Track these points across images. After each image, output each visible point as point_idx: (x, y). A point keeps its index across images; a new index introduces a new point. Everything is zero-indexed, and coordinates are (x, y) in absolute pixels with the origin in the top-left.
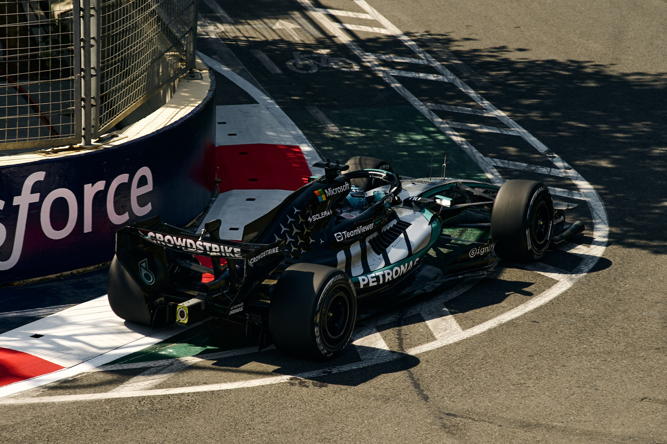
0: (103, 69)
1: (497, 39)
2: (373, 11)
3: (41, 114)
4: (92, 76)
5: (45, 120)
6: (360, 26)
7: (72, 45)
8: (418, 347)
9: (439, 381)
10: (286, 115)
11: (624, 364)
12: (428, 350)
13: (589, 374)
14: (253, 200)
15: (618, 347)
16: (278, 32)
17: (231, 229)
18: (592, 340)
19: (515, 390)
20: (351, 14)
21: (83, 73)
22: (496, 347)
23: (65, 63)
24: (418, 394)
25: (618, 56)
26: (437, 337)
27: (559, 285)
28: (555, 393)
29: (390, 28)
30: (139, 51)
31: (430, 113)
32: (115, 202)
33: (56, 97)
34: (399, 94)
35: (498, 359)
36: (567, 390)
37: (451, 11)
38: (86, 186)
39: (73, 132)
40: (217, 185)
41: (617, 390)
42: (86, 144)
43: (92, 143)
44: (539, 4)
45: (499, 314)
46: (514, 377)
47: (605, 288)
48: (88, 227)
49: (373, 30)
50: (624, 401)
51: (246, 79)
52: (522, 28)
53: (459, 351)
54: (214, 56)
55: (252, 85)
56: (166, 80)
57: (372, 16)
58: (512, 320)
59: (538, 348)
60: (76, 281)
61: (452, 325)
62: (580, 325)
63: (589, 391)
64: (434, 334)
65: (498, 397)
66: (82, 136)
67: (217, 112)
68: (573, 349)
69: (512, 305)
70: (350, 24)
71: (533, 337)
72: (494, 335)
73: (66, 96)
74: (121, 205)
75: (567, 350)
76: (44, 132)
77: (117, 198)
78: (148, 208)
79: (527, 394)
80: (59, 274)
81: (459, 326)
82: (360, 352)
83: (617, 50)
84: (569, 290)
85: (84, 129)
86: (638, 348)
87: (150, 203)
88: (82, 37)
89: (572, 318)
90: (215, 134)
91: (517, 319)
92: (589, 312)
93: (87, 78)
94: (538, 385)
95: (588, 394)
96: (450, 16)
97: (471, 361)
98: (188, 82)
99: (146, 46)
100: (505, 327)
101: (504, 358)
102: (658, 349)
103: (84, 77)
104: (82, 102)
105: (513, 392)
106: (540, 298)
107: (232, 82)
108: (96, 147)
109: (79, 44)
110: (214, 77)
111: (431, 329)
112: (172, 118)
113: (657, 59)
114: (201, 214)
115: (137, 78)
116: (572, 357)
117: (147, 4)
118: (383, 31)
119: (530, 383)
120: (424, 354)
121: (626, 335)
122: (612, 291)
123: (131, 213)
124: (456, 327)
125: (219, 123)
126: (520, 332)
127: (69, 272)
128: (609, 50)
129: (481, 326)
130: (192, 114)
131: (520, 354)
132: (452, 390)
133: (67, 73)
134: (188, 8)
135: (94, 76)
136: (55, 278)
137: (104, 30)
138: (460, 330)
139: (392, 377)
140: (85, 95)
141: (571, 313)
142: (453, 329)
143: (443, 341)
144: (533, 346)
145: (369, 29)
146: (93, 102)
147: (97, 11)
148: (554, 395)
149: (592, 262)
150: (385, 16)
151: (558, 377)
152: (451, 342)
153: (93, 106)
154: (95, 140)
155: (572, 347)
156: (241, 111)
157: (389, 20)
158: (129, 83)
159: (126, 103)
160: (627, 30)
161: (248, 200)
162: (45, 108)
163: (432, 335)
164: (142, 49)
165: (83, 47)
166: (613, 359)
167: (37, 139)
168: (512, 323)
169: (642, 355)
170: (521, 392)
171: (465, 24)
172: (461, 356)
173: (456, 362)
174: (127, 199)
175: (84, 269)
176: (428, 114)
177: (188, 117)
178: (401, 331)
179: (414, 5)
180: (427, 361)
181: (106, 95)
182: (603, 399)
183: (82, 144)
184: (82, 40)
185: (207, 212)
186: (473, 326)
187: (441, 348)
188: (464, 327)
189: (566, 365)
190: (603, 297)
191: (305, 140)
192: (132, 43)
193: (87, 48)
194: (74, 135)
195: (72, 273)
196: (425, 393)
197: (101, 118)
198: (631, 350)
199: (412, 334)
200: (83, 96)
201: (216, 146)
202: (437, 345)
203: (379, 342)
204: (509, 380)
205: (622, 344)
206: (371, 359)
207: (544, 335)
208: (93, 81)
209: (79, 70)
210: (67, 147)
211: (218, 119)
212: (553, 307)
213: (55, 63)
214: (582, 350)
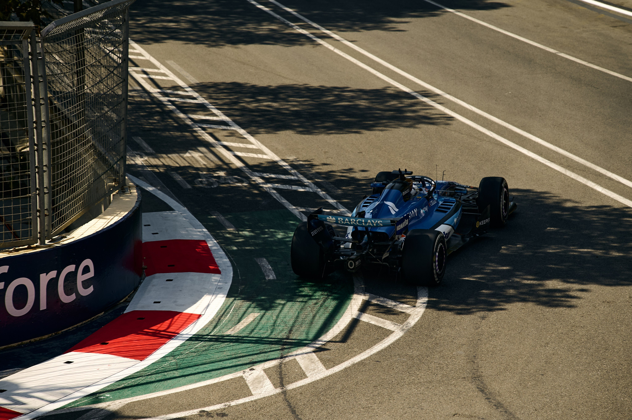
0: (53, 188)
1: (346, 161)
2: (257, 142)
3: (4, 223)
4: (45, 193)
5: (8, 227)
6: (249, 154)
7: (29, 171)
8: (294, 383)
9: (309, 407)
10: (195, 218)
11: (441, 390)
12: (302, 385)
13: (416, 398)
14: (171, 280)
15: (436, 378)
16: (187, 159)
17: (155, 302)
18: (418, 373)
19: (364, 412)
20: (241, 145)
21: (38, 192)
22: (350, 381)
23: (24, 184)
24: (294, 418)
25: (431, 172)
26: (308, 375)
27: (394, 334)
28: (393, 413)
29: (270, 154)
30: (82, 175)
31: (300, 214)
32: (64, 286)
33: (16, 210)
34: (278, 201)
35: (352, 389)
36: (402, 410)
37: (313, 142)
38: (41, 275)
39: (31, 236)
40: (144, 270)
41: (436, 409)
42: (41, 244)
43: (46, 243)
44: (375, 136)
45: (352, 357)
46: (363, 402)
47: (426, 335)
48: (43, 306)
49: (258, 156)
50: (441, 416)
51: (165, 193)
52: (364, 153)
53: (324, 385)
54: (140, 177)
55: (170, 198)
56: (103, 195)
57: (256, 146)
58: (362, 361)
59: (381, 381)
60: (33, 347)
61: (319, 366)
62: (410, 363)
63: (417, 410)
64: (306, 373)
65: (352, 417)
66: (38, 238)
67: (143, 217)
68: (405, 381)
69: (362, 349)
70: (241, 152)
71: (377, 373)
72: (349, 372)
73: (25, 209)
74: (70, 288)
75: (401, 381)
76: (8, 236)
77: (66, 283)
78: (91, 289)
79: (373, 414)
80: (20, 343)
81: (324, 367)
82: (252, 389)
83: (430, 167)
84: (401, 337)
85: (39, 233)
86: (450, 378)
87: (92, 286)
88: (37, 165)
89: (404, 358)
90: (142, 234)
91: (365, 360)
92: (416, 353)
93: (41, 195)
94: (381, 407)
95: (416, 413)
96: (312, 145)
97: (333, 392)
98: (120, 196)
99: (87, 170)
100: (356, 366)
101: (356, 389)
102: (464, 378)
103: (39, 194)
104: (38, 213)
105: (363, 413)
106: (381, 344)
107: (154, 195)
108: (50, 246)
109: (34, 170)
110: (140, 192)
111: (304, 370)
112: (108, 222)
113: (457, 173)
114: (132, 293)
115: (80, 194)
116: (404, 386)
117: (87, 140)
118: (265, 157)
119: (375, 406)
120: (299, 388)
121: (442, 368)
122: (431, 337)
123: (78, 294)
124: (322, 367)
125: (145, 226)
126: (368, 369)
127: (28, 341)
128: (425, 168)
129: (339, 366)
130: (123, 219)
131: (367, 385)
132: (320, 414)
133: (25, 192)
134: (118, 142)
135: (47, 193)
136: (17, 346)
137: (54, 159)
138: (324, 369)
139: (276, 407)
140: (40, 207)
141: (403, 354)
142: (319, 369)
143: (312, 378)
144: (377, 379)
145: (255, 156)
146: (46, 213)
147: (48, 146)
148: (392, 414)
149: (417, 317)
150: (266, 146)
151: (395, 401)
152: (318, 378)
153: (46, 215)
154: (48, 241)
155: (404, 379)
156: (162, 217)
157: (269, 149)
158: (74, 198)
159: (73, 212)
160: (436, 153)
161: (167, 280)
162: (9, 218)
163: (304, 374)
164: (84, 173)
165: (38, 172)
166: (433, 386)
167: (2, 242)
168: (362, 363)
169: (453, 383)
170: (369, 413)
171: (323, 151)
172: (326, 388)
173: (322, 393)
174: (74, 283)
175: (40, 338)
176: (299, 215)
177: (120, 221)
178: (281, 372)
179: (287, 138)
180: (301, 393)
181: (57, 207)
182: (427, 416)
183: (38, 244)
184: (37, 167)
185: (137, 291)
186: (334, 366)
187: (311, 383)
188: (328, 367)
189: (400, 392)
190: (425, 342)
191: (209, 235)
192: (76, 169)
193: (41, 173)
194: (31, 238)
195: (30, 341)
196: (299, 417)
197: (53, 224)
198: (445, 380)
199: (289, 374)
200: (38, 208)
201: (143, 242)
202: (308, 381)
203: (266, 381)
204: (360, 404)
205: (439, 376)
206: (260, 394)
207: (384, 371)
208: (46, 197)
209: (35, 190)
210: (26, 247)
211: (144, 222)
212: (390, 350)
213: (16, 184)
214: (412, 381)
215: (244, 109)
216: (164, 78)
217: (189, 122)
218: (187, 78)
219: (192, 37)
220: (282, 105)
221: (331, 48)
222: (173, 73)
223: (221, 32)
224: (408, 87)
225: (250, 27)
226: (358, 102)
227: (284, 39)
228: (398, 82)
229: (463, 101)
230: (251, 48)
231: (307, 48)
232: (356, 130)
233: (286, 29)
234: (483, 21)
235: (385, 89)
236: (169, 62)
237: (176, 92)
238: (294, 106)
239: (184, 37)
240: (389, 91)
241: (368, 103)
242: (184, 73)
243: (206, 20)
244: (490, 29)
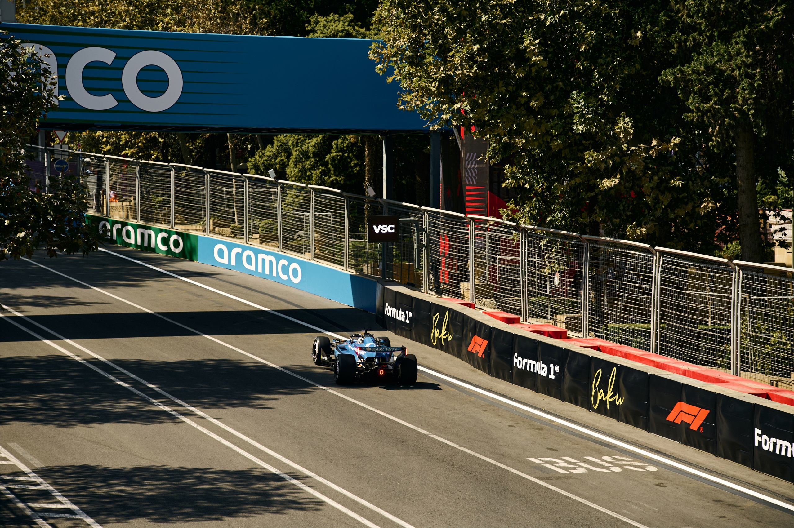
215: (93, 495)
216: (4, 462)
217: (28, 512)
218: (31, 462)
219: (40, 417)
220: (137, 490)
221: (194, 425)
222: (15, 456)
223: (74, 410)
224: (275, 467)
225: (107, 405)
226: (221, 485)
227: (142, 417)
228: (265, 462)
229: (334, 483)
230: (107, 427)
231: (168, 426)
232: (217, 517)
233: (145, 406)
234: (354, 399)
235: (251, 470)
236: (11, 445)
237: (16, 479)
238: (150, 490)
239: (31, 417)
240: (256, 473)
241: (232, 486)
242: (28, 456)
243: (56, 398)
244: (361, 407)
